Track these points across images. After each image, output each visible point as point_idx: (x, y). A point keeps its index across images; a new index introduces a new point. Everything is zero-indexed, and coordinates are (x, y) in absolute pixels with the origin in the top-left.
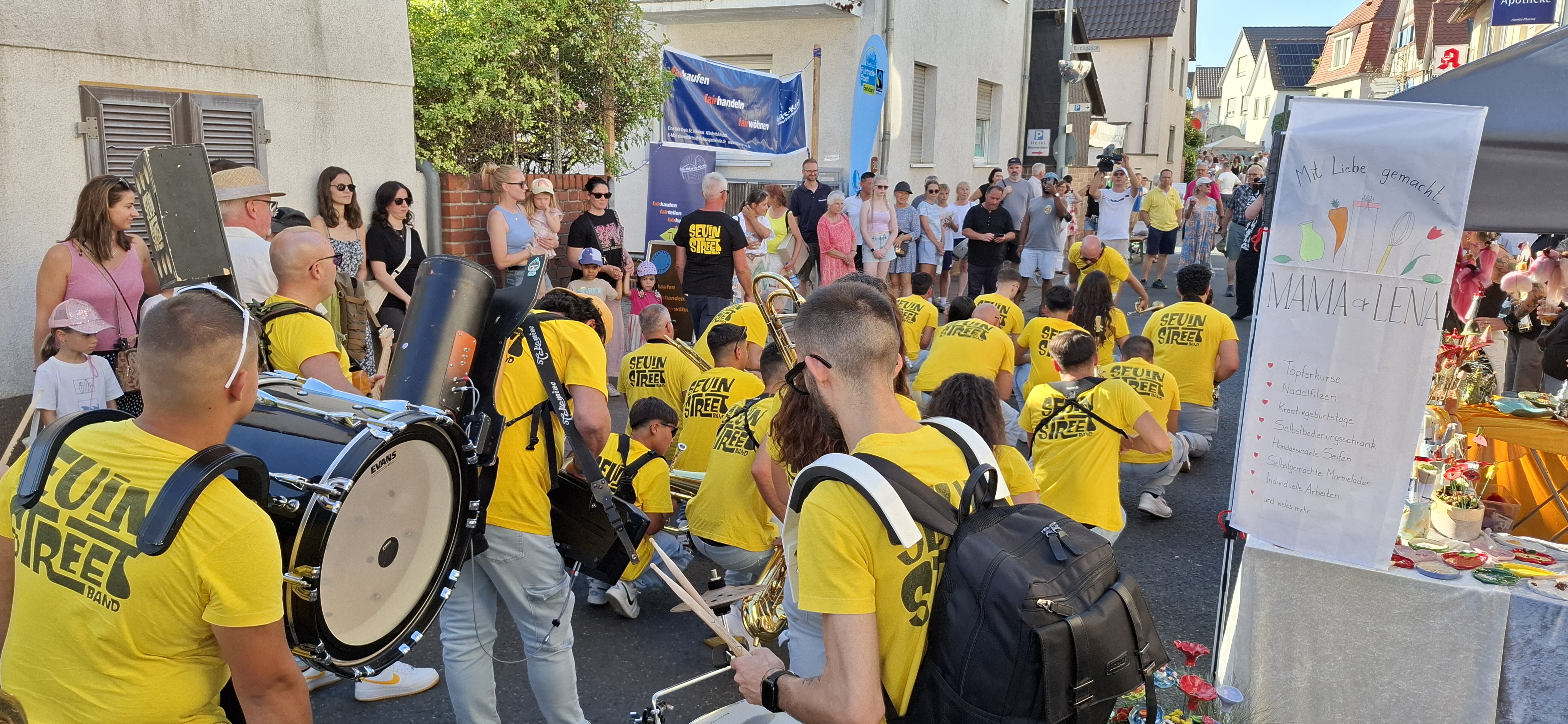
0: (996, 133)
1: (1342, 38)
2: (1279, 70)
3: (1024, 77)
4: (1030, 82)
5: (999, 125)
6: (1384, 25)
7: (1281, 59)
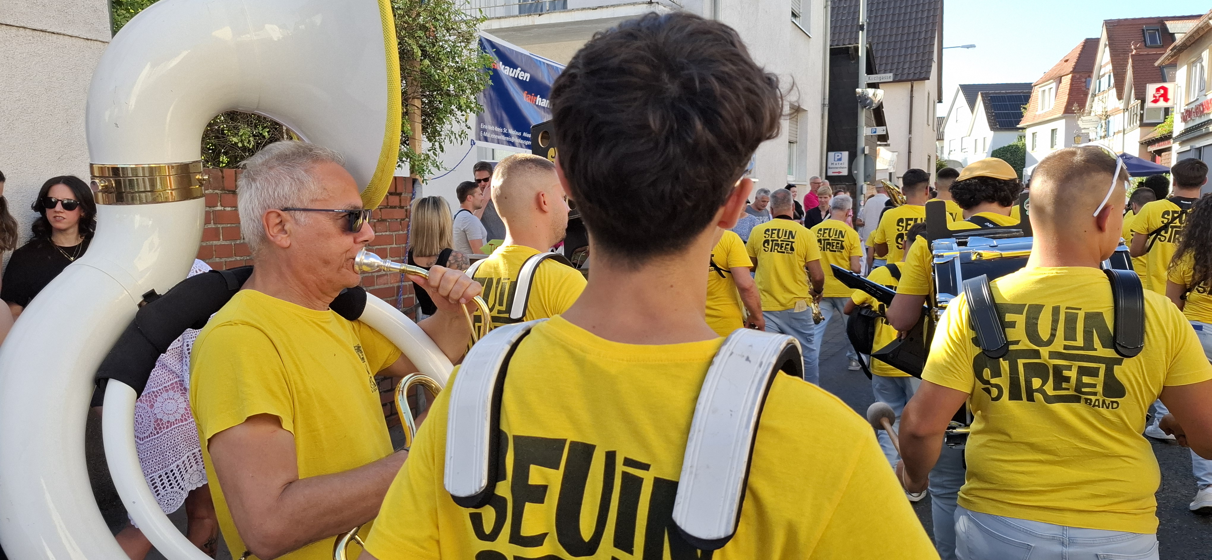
0: (803, 153)
1: (1046, 88)
2: (993, 116)
3: (824, 105)
4: (829, 110)
5: (806, 147)
6: (1081, 76)
7: (995, 107)
